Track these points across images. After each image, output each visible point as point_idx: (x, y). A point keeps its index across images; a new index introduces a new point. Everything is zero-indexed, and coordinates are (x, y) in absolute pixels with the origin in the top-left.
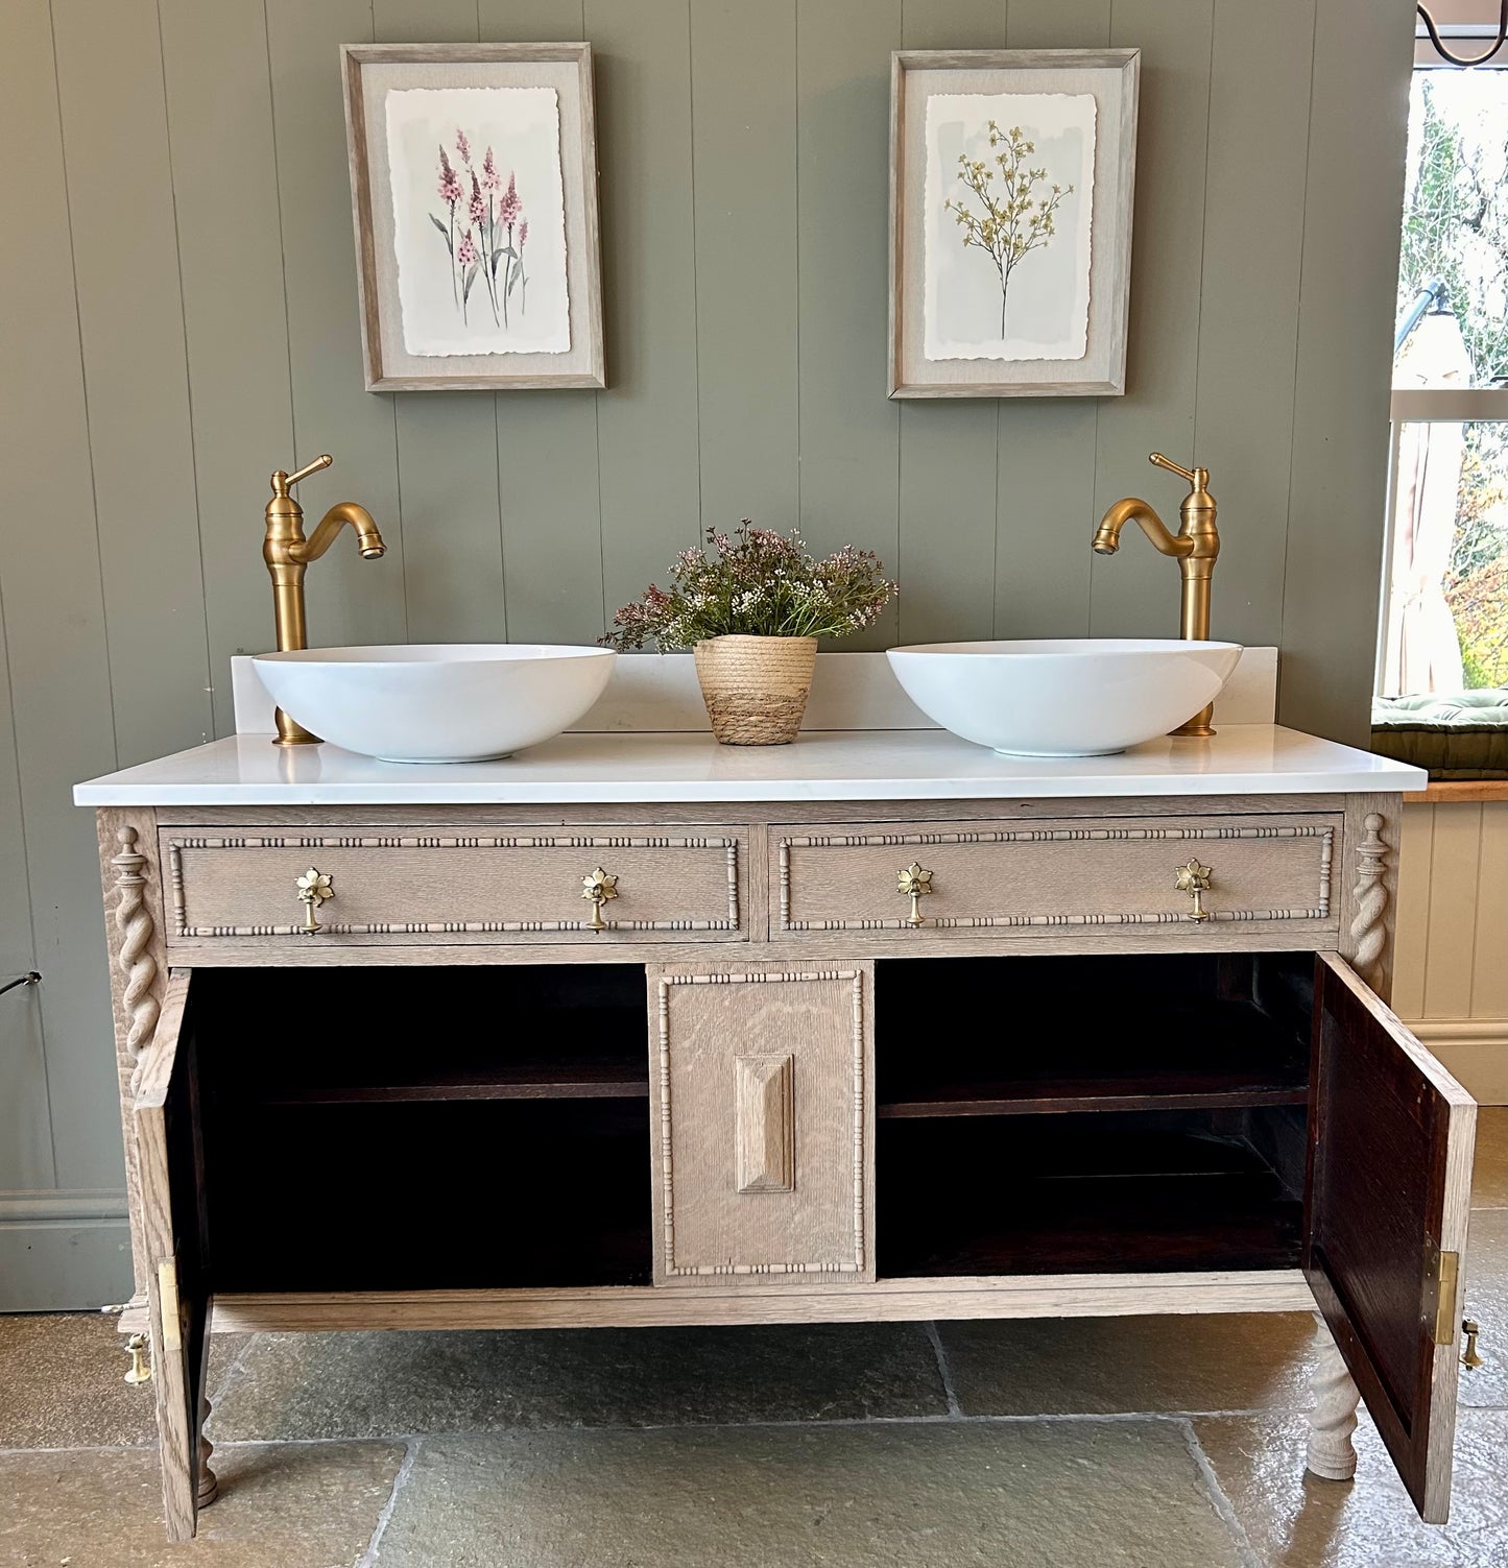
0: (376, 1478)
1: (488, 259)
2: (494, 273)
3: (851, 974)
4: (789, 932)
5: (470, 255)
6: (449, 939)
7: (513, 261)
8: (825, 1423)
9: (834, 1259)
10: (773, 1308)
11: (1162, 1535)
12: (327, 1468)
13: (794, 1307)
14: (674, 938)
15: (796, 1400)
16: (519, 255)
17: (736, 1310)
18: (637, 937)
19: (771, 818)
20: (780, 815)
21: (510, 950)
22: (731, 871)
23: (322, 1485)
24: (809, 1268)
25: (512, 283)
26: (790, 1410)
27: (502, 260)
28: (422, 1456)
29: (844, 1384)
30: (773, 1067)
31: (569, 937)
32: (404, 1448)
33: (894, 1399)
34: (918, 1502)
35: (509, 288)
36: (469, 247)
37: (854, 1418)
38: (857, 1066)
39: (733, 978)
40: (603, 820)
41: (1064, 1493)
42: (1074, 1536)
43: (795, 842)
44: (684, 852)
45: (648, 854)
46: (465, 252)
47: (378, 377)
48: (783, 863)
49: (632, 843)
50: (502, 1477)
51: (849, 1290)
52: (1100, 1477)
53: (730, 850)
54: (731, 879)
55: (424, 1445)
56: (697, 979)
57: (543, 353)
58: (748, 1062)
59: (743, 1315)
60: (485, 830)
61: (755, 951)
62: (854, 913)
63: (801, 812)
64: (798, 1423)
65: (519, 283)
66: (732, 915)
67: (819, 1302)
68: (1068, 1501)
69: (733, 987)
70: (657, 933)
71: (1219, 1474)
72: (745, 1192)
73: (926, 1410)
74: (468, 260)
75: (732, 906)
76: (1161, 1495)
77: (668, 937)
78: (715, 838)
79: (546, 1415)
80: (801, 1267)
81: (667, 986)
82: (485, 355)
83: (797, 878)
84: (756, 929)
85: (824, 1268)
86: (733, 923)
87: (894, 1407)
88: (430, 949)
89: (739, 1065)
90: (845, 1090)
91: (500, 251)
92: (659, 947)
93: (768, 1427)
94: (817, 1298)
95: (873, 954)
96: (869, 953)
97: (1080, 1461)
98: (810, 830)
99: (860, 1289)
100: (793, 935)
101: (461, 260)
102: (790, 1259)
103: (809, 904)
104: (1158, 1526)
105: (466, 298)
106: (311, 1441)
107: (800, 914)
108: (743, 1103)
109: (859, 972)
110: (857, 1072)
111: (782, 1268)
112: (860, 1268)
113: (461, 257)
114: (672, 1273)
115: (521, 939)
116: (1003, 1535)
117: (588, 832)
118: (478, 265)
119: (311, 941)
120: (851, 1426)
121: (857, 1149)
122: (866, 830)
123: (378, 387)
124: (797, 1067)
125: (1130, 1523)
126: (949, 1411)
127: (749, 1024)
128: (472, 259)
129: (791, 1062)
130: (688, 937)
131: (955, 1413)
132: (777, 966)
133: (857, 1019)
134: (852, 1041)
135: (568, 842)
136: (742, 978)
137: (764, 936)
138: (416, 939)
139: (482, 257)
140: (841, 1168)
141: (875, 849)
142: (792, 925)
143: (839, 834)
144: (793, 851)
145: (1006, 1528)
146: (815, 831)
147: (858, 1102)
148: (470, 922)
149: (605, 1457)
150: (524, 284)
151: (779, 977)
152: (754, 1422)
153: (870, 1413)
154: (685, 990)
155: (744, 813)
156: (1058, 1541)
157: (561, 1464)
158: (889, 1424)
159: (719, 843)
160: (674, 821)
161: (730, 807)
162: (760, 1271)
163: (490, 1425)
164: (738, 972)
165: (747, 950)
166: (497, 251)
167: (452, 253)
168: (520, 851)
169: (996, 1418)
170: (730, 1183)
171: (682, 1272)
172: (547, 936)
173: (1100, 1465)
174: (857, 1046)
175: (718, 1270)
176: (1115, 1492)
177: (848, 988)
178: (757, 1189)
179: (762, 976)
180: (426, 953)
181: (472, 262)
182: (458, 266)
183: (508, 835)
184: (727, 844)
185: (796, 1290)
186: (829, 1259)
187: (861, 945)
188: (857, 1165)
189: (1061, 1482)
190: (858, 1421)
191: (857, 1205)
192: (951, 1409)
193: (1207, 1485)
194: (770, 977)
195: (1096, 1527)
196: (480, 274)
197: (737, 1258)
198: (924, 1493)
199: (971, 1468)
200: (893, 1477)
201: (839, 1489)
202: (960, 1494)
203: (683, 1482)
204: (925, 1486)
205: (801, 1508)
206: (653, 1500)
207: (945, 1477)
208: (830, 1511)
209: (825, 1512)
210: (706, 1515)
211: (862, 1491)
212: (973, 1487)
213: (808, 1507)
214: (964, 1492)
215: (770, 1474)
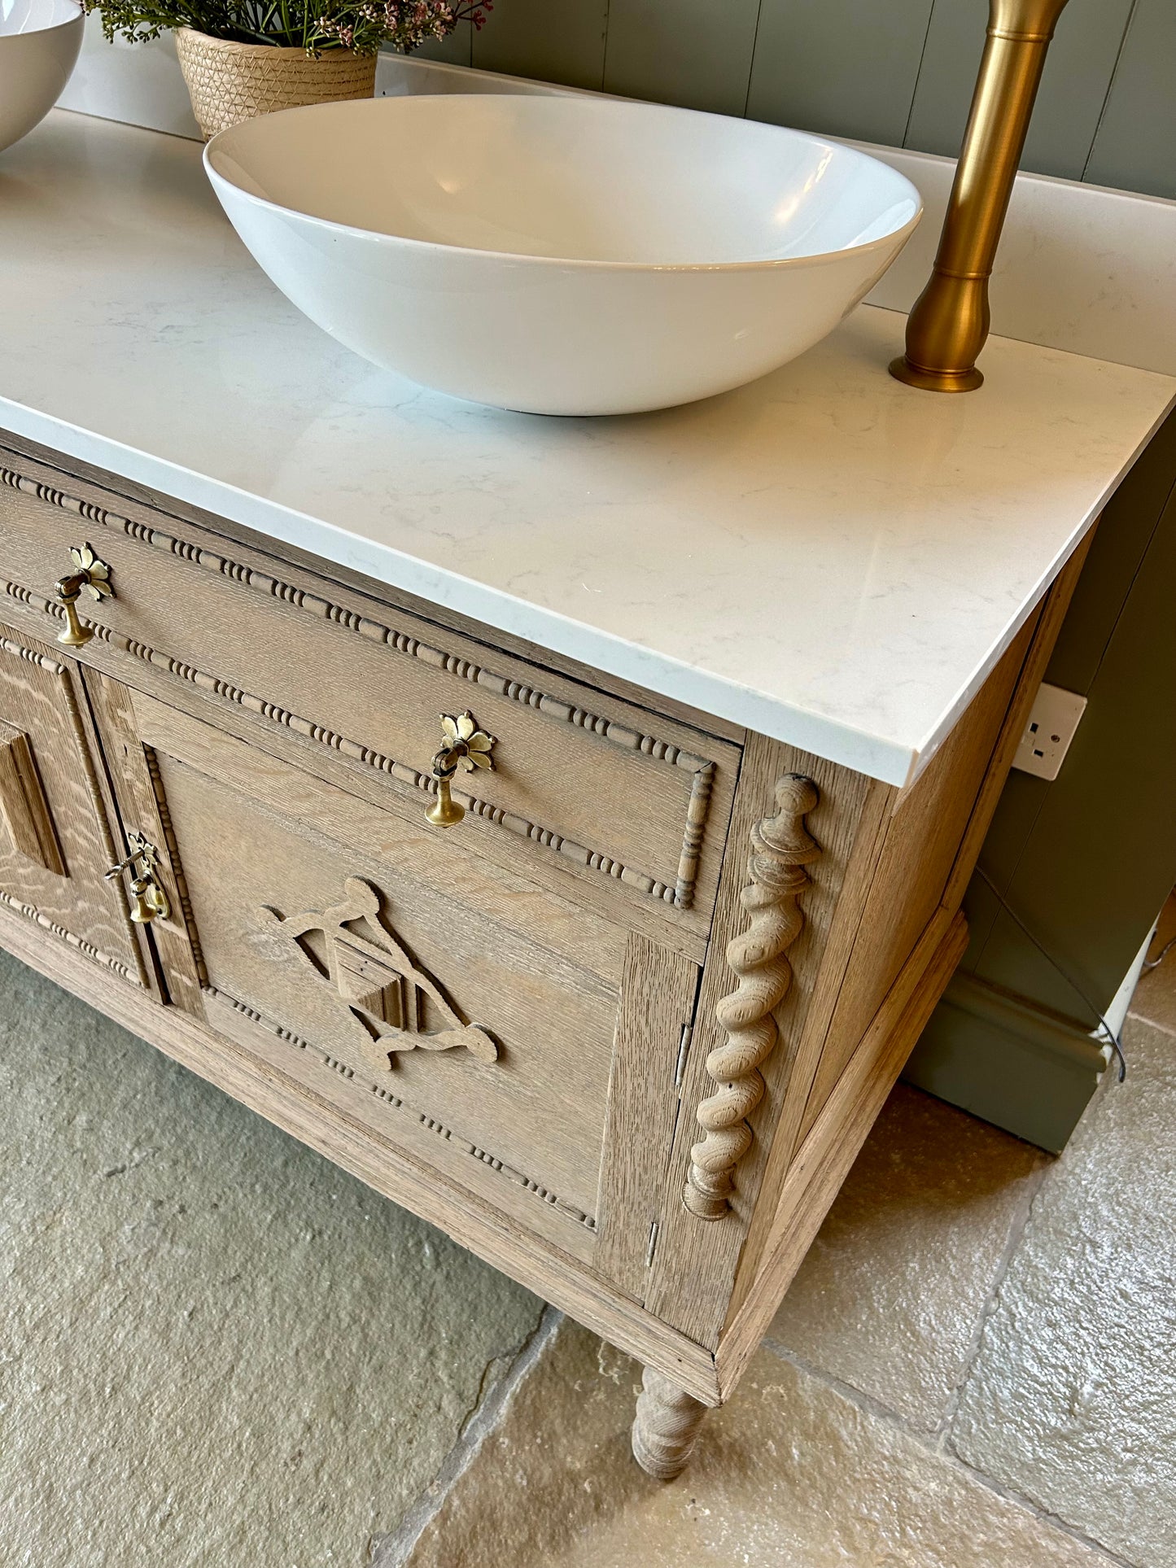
3: (52, 665)
11: (374, 1416)
24: (100, 956)
34: (222, 1203)
41: (357, 1284)
42: (291, 1353)
52: (416, 1285)
68: (348, 1297)
71: (539, 1364)
76: (443, 1355)
80: (93, 950)
85: (112, 965)
97: (426, 1246)
104: (385, 1398)
111: (77, 942)
116: (235, 1305)
124: (35, 750)
125: (366, 1372)
145: (251, 1296)
156: (271, 1350)
162: (58, 932)
173: (438, 1264)
175: (25, 911)
176: (406, 1316)
189: (374, 1265)
193: (508, 1374)
195: (328, 1356)
198: (241, 1195)
199: (320, 1187)
200: (242, 1155)
201: (180, 1140)
202: (270, 1217)
203: (82, 1047)
204: (253, 1186)
205: (123, 1144)
206: (35, 1054)
207: (283, 1186)
208: (137, 1166)
209: (133, 1164)
210: (48, 1101)
211: (197, 1154)
212: (290, 1217)
213: (129, 1146)
214: (275, 1218)
215: (153, 1084)
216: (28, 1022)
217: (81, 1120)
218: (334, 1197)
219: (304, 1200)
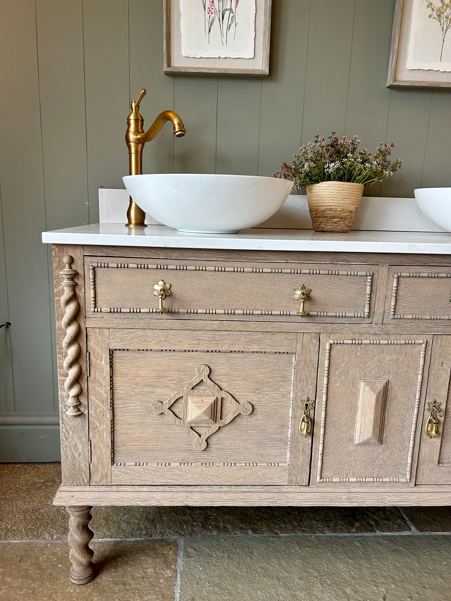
0: (167, 564)
1: (221, 13)
2: (223, 20)
3: (422, 341)
4: (393, 320)
5: (213, 11)
6: (226, 317)
7: (232, 14)
8: (360, 534)
9: (396, 476)
10: (368, 499)
12: (144, 558)
13: (378, 499)
14: (336, 321)
15: (342, 520)
16: (234, 12)
17: (350, 499)
18: (318, 320)
19: (391, 262)
20: (396, 260)
21: (255, 324)
22: (368, 288)
23: (143, 568)
24: (385, 480)
25: (230, 25)
26: (341, 526)
27: (227, 13)
28: (186, 551)
29: (358, 512)
30: (380, 386)
31: (284, 319)
32: (175, 544)
33: (384, 522)
34: (424, 586)
35: (229, 28)
36: (212, 7)
37: (372, 532)
38: (419, 387)
39: (364, 342)
40: (307, 260)
43: (403, 274)
44: (346, 277)
45: (327, 278)
46: (210, 9)
47: (169, 65)
48: (395, 284)
49: (321, 273)
50: (226, 565)
51: (402, 490)
53: (369, 277)
54: (368, 292)
55: (185, 544)
56: (346, 342)
57: (242, 58)
58: (367, 383)
59: (354, 502)
60: (248, 264)
61: (376, 329)
62: (426, 311)
63: (406, 260)
64: (347, 534)
65: (233, 25)
66: (367, 310)
67: (389, 496)
69: (363, 346)
70: (328, 318)
72: (359, 444)
73: (400, 529)
74: (212, 13)
75: (367, 306)
77: (333, 320)
78: (362, 271)
79: (235, 527)
80: (381, 479)
81: (331, 344)
82: (216, 58)
83: (400, 293)
84: (377, 318)
85: (392, 480)
86: (366, 314)
87: (386, 526)
88: (216, 322)
89: (362, 384)
90: (411, 397)
91: (227, 10)
92: (328, 325)
93: (335, 536)
94: (388, 494)
95: (434, 332)
96: (430, 332)
98: (410, 269)
99: (407, 490)
100: (395, 321)
101: (208, 13)
102: (375, 475)
103: (405, 306)
105: (210, 31)
106: (133, 539)
107: (400, 310)
108: (363, 403)
109: (425, 341)
110: (418, 389)
111: (372, 480)
112: (408, 481)
113: (209, 11)
114: (320, 481)
115: (261, 319)
117: (299, 266)
118: (216, 15)
119: (159, 316)
120: (372, 536)
121: (414, 426)
122: (438, 269)
123: (169, 70)
124: (389, 386)
126: (411, 529)
127: (369, 364)
128: (213, 13)
129: (387, 384)
130: (343, 320)
131: (414, 531)
132: (386, 337)
133: (421, 363)
134: (417, 374)
135: (289, 271)
136: (368, 342)
137: (380, 321)
138: (210, 317)
139: (218, 12)
140: (405, 434)
141: (441, 280)
142: (396, 317)
143: (425, 271)
144: (401, 279)
146: (413, 270)
147: (417, 403)
148: (237, 309)
149: (269, 553)
150: (236, 26)
151: (386, 342)
152: (328, 534)
153: (377, 529)
154: (339, 347)
155: (378, 258)
157: (250, 558)
158: (388, 536)
159: (364, 274)
160: (342, 262)
161: (371, 256)
162: (361, 481)
163: (211, 532)
164: (366, 339)
165: (371, 328)
166: (225, 10)
167: (205, 9)
168: (264, 275)
169: (433, 533)
170: (351, 440)
171: (325, 480)
172: (273, 318)
174: (420, 377)
175: (342, 480)
177: (418, 348)
178: (366, 443)
179: (378, 341)
180: (214, 324)
181: (213, 14)
182: (207, 16)
183: (260, 267)
184: (368, 274)
185: (378, 490)
186: (394, 476)
187: (428, 328)
188: (413, 433)
190: (373, 534)
191: (410, 452)
192: (411, 528)
194: (382, 342)
196: (217, 20)
197: (351, 474)
198: (425, 579)
199: (437, 563)
200: (406, 569)
201: (385, 577)
202: (441, 579)
203: (311, 570)
204: (423, 575)
205: (372, 589)
206: (301, 582)
207: (429, 569)
208: (387, 592)
209: (385, 592)
210: (330, 593)
211: (395, 578)
212: (445, 576)
213: (375, 588)
214: (443, 579)
215: (349, 566)
216: (281, 574)
217: (348, 590)
218: (445, 563)
219: (439, 569)
